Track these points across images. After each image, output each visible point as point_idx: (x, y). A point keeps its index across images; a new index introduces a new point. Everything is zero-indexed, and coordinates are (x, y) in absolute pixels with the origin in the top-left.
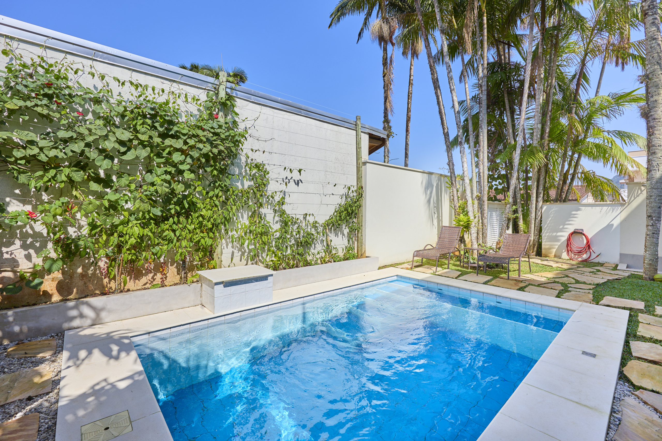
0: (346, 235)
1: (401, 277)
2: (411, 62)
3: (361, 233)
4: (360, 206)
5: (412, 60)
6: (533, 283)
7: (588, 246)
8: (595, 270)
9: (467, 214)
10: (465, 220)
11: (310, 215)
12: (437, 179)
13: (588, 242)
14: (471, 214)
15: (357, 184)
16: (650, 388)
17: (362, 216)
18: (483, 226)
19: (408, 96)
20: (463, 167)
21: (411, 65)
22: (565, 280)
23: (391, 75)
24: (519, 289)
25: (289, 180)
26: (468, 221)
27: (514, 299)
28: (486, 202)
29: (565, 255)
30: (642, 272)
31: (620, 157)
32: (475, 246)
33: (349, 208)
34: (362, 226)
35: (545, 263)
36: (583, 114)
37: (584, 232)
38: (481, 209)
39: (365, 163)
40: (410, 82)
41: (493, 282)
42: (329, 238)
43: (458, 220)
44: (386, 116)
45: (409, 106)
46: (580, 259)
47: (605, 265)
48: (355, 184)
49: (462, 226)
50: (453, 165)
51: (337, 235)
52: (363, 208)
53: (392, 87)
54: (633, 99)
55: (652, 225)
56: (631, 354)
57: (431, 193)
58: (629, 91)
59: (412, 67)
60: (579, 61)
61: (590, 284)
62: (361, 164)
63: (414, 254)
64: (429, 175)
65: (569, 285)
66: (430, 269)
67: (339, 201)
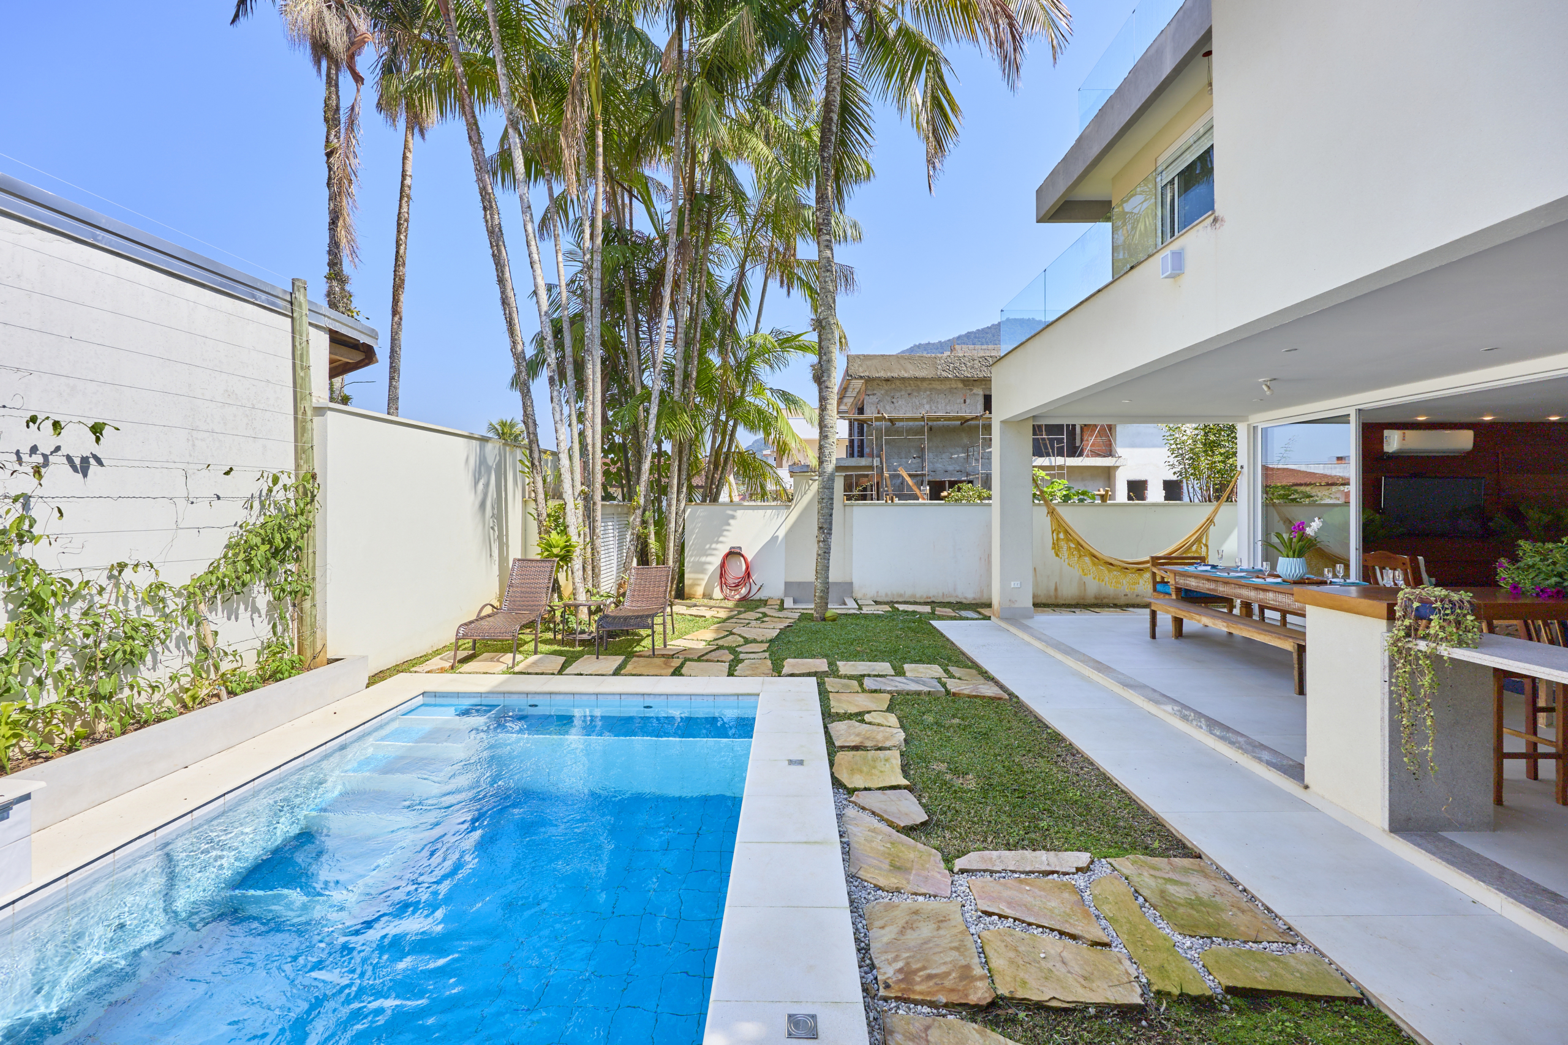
0: (263, 612)
1: (435, 695)
2: (406, 141)
3: (313, 599)
4: (308, 527)
5: (410, 136)
6: (690, 657)
7: (748, 574)
8: (761, 615)
9: (564, 531)
10: (562, 544)
11: (137, 565)
12: (496, 451)
13: (747, 568)
14: (572, 531)
15: (298, 467)
16: (862, 786)
17: (314, 553)
18: (593, 555)
19: (399, 225)
20: (556, 431)
21: (406, 147)
22: (730, 641)
23: (351, 156)
24: (674, 674)
25: (45, 457)
26: (567, 546)
27: (672, 695)
28: (599, 503)
29: (717, 594)
30: (812, 609)
31: (787, 436)
32: (582, 597)
33: (278, 536)
34: (314, 579)
35: (694, 611)
36: (742, 355)
37: (743, 553)
38: (589, 518)
39: (320, 411)
40: (402, 190)
41: (629, 668)
42: (207, 629)
43: (546, 544)
44: (334, 262)
45: (402, 251)
46: (737, 597)
47: (769, 603)
48: (290, 466)
49: (557, 556)
50: (535, 424)
51: (232, 614)
52: (317, 532)
53: (353, 189)
54: (800, 346)
55: (824, 541)
56: (834, 744)
57: (487, 485)
58: (796, 333)
59: (408, 154)
60: (737, 265)
61: (762, 642)
62: (309, 412)
63: (458, 632)
64: (483, 443)
65: (739, 649)
66: (498, 661)
67: (241, 515)
